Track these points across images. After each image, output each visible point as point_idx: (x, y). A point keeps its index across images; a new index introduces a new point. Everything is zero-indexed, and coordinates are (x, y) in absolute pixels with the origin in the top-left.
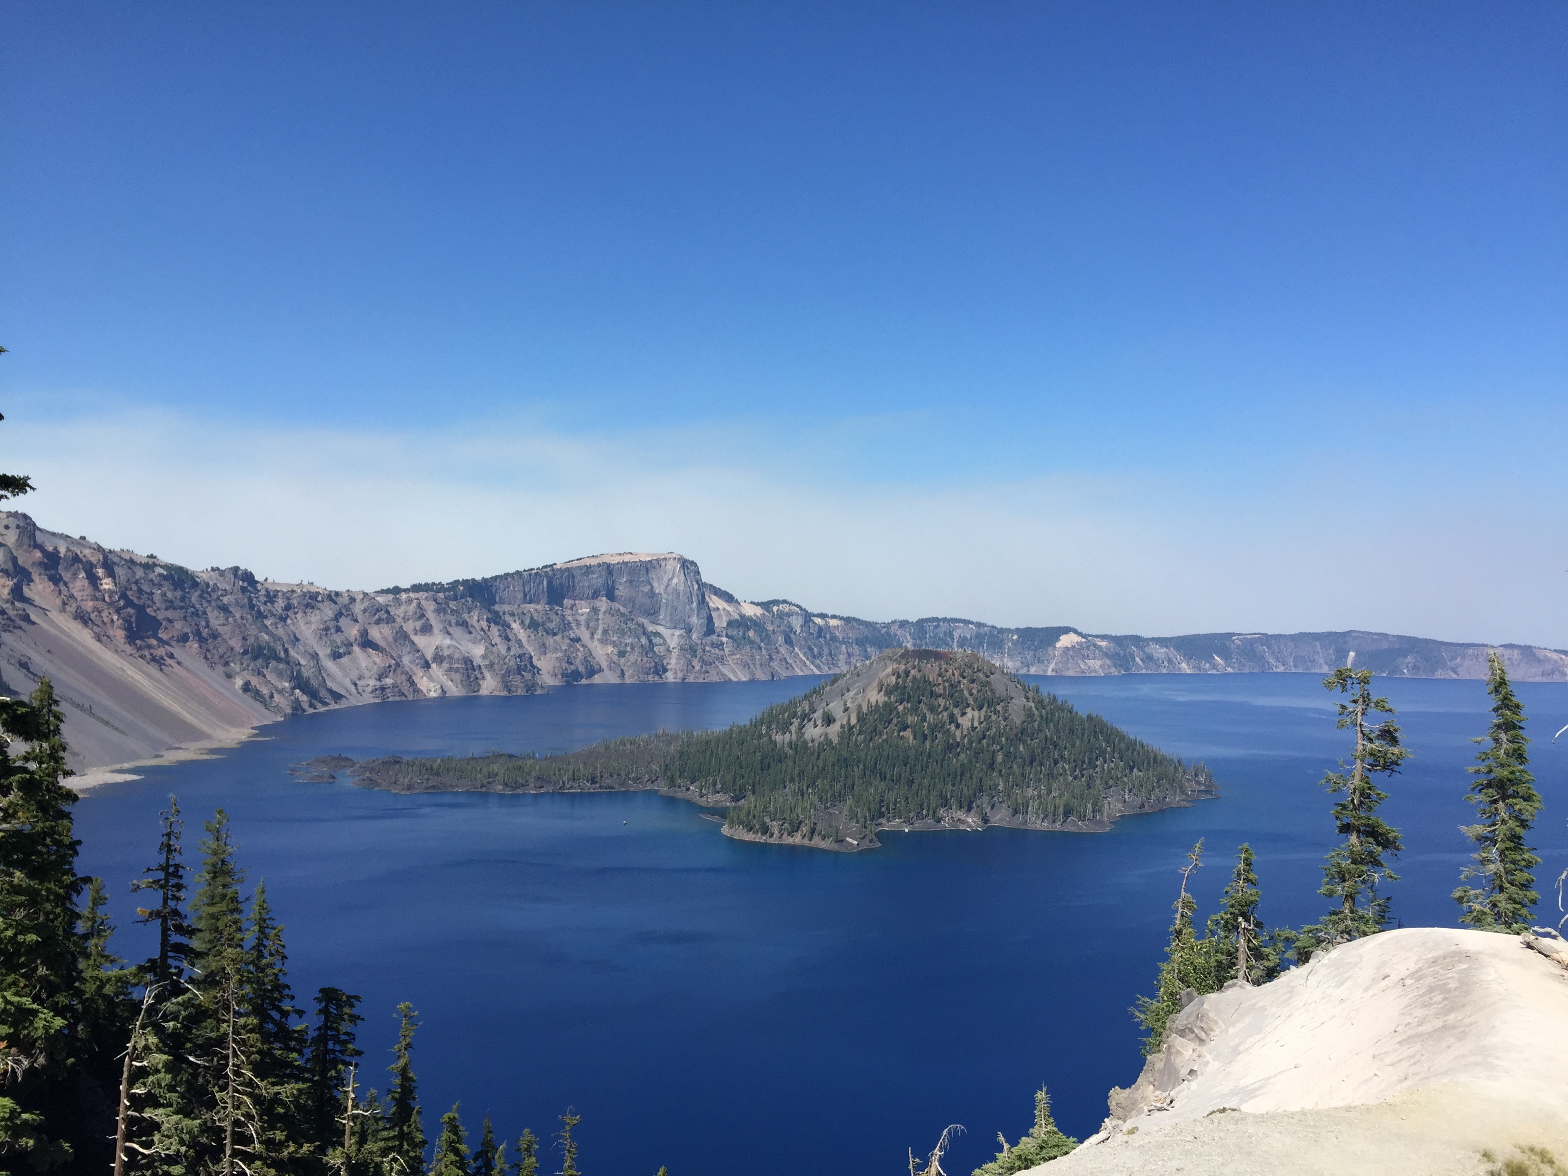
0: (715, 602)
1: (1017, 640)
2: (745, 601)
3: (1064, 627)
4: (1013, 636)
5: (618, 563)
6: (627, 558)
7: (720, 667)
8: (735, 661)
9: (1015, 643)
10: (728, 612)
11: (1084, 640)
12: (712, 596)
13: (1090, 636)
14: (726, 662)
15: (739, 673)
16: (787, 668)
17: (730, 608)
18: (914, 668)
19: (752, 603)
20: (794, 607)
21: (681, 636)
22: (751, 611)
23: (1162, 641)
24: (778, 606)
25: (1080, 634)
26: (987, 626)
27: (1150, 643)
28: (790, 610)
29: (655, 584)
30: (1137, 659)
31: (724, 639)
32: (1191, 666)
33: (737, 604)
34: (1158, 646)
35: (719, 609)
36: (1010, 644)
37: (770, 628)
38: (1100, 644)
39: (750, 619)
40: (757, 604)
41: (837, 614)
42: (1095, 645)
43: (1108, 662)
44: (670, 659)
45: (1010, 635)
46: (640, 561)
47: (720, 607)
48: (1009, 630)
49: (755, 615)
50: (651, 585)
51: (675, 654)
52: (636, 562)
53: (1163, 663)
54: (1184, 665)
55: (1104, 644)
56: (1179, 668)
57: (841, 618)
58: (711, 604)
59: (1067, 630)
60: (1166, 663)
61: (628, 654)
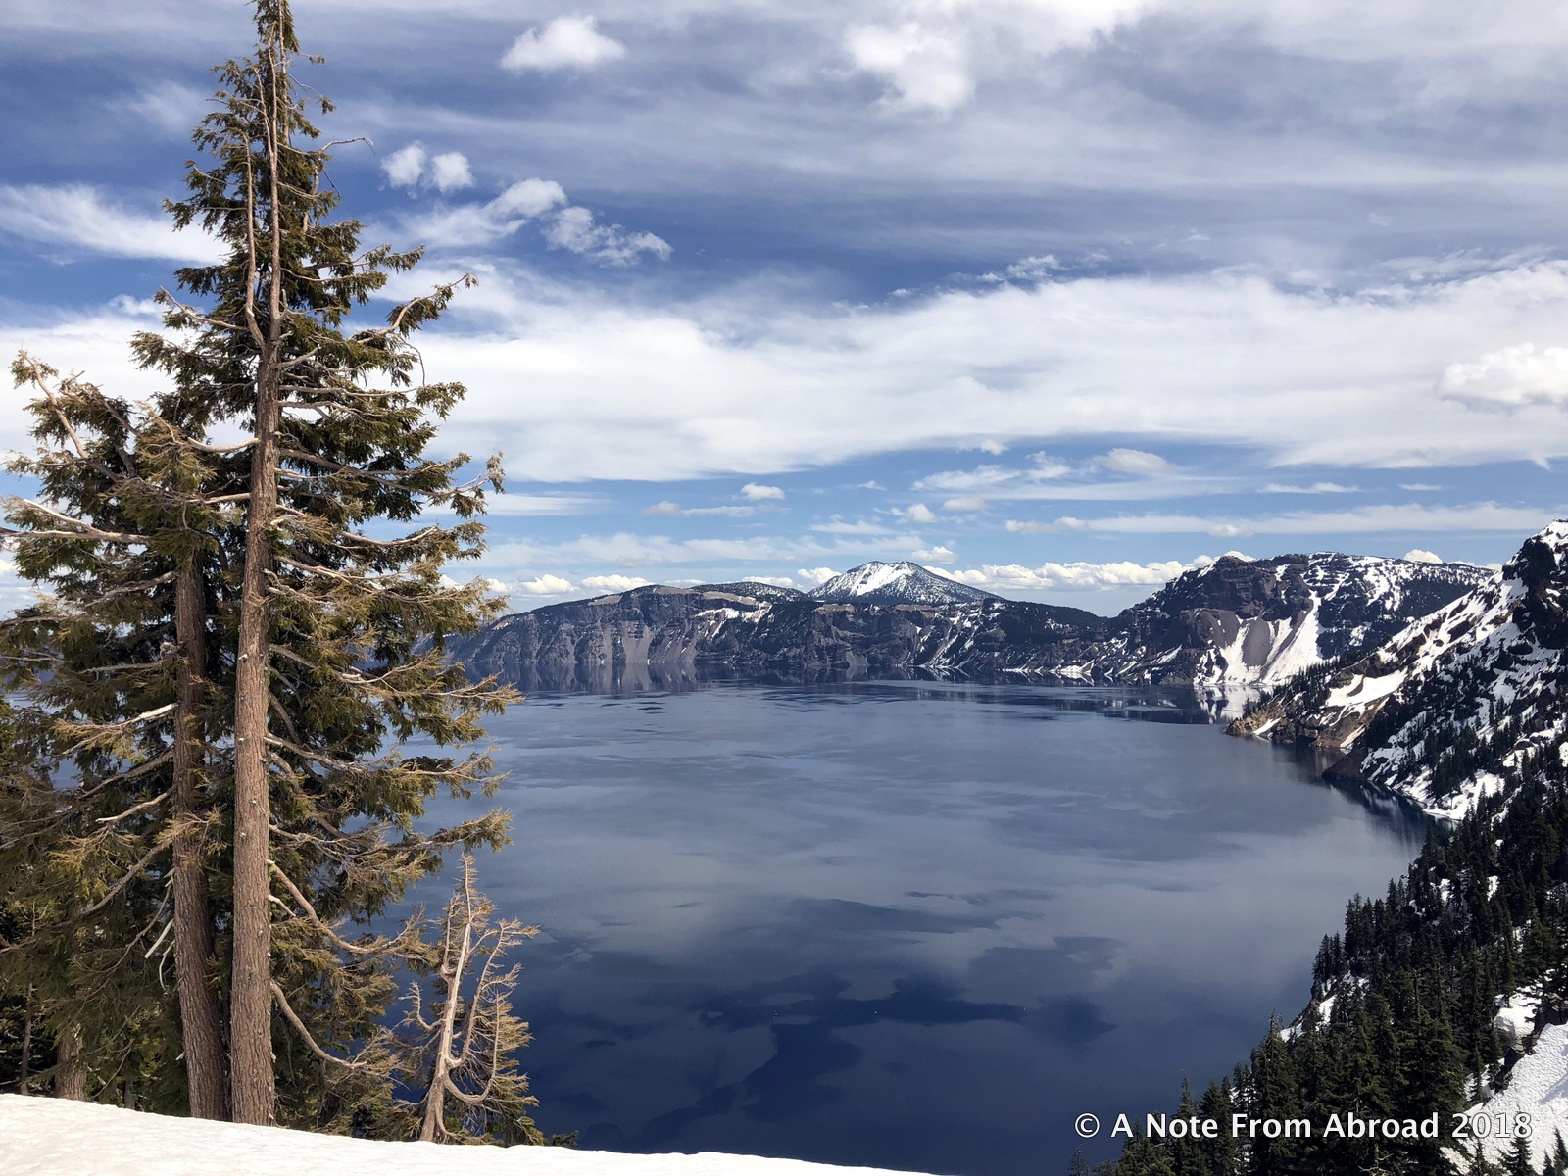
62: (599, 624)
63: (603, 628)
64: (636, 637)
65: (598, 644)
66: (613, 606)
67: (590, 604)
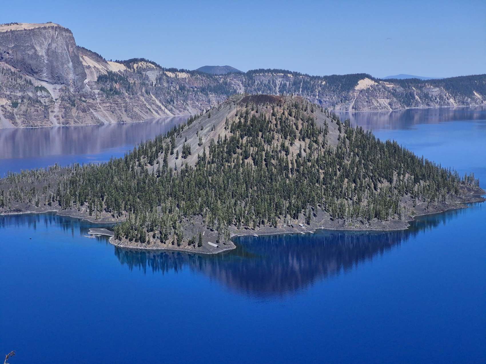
0: (88, 61)
1: (325, 85)
2: (111, 61)
3: (361, 74)
4: (321, 82)
5: (7, 32)
6: (13, 28)
7: (94, 113)
8: (106, 108)
9: (324, 88)
10: (98, 69)
11: (376, 84)
12: (84, 56)
13: (380, 80)
14: (98, 109)
15: (110, 118)
16: (147, 112)
17: (99, 66)
18: (253, 110)
19: (117, 61)
20: (150, 64)
21: (61, 90)
22: (116, 68)
23: (435, 82)
24: (137, 63)
25: (372, 79)
26: (301, 75)
27: (427, 84)
28: (147, 66)
29: (38, 48)
30: (417, 97)
31: (97, 91)
32: (457, 101)
33: (104, 63)
34: (432, 87)
35: (91, 67)
36: (320, 88)
37: (131, 81)
38: (389, 86)
39: (115, 74)
40: (121, 62)
41: (185, 69)
42: (384, 87)
43: (395, 100)
44: (54, 108)
45: (320, 82)
46: (25, 30)
47: (91, 65)
48: (318, 78)
49: (119, 71)
50: (35, 49)
51: (57, 105)
52: (21, 30)
53: (436, 99)
54: (452, 100)
55: (391, 86)
56: (448, 103)
57: (188, 72)
58: (84, 63)
59: (363, 76)
60: (438, 99)
61: (19, 105)
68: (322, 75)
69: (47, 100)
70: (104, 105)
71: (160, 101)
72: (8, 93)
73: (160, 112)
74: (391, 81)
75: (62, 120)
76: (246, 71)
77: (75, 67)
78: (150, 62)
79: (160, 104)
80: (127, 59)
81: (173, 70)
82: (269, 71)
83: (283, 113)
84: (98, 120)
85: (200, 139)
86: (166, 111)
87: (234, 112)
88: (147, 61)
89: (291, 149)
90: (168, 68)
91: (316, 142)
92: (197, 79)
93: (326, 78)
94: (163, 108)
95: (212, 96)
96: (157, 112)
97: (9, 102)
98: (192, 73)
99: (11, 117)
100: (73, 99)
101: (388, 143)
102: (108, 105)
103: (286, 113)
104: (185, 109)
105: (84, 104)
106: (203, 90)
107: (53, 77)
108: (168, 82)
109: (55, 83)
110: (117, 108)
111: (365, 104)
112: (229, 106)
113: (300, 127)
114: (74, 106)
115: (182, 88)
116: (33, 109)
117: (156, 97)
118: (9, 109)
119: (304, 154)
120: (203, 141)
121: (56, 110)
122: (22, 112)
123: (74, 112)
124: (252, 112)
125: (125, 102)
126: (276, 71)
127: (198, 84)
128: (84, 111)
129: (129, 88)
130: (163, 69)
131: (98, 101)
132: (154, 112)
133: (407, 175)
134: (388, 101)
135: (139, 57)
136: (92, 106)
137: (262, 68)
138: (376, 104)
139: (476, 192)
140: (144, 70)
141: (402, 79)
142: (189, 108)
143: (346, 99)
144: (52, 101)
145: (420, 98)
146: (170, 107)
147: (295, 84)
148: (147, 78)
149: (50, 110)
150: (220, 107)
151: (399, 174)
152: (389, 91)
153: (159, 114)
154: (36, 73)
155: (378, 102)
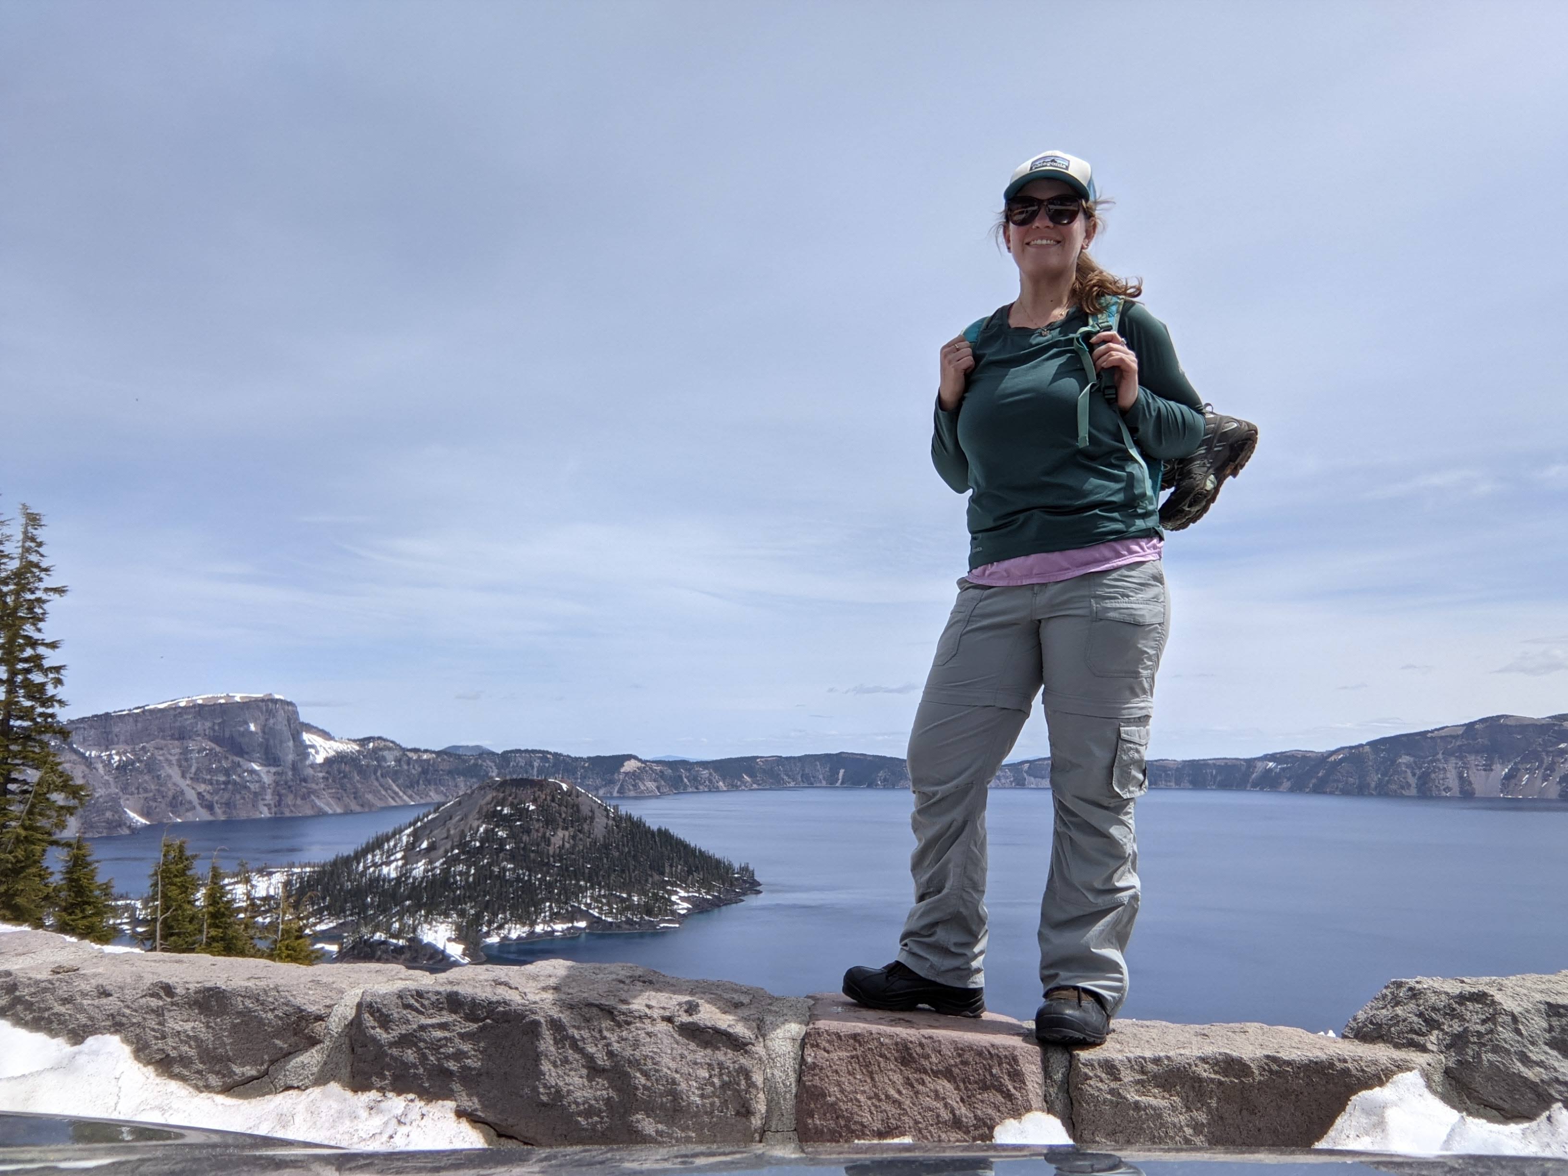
0: (312, 740)
1: (588, 768)
2: (341, 739)
3: (627, 755)
4: (585, 764)
5: (213, 705)
6: (222, 700)
7: (317, 800)
8: (331, 795)
9: (586, 770)
10: (325, 748)
11: (643, 765)
12: (308, 734)
13: (648, 761)
14: (321, 796)
15: (335, 806)
16: (381, 799)
17: (326, 745)
18: (510, 795)
19: (349, 740)
20: (389, 743)
21: (276, 773)
22: (347, 748)
23: (704, 765)
24: (374, 742)
25: (639, 760)
26: (562, 756)
27: (696, 766)
28: (385, 746)
29: (252, 724)
30: (685, 780)
31: (321, 775)
32: (727, 784)
33: (333, 742)
34: (701, 769)
35: (317, 746)
36: (583, 771)
37: (365, 762)
38: (657, 768)
39: (346, 755)
40: (355, 741)
41: (429, 748)
42: (652, 769)
43: (663, 783)
44: (265, 795)
45: (582, 763)
46: (237, 702)
47: (317, 744)
48: (581, 759)
49: (351, 751)
50: (247, 724)
52: (232, 703)
53: (705, 782)
54: (721, 784)
56: (717, 786)
57: (433, 752)
58: (307, 742)
60: (707, 782)
61: (221, 792)
62: (1440, 756)
63: (1446, 761)
64: (1485, 770)
65: (1441, 776)
66: (1455, 737)
67: (1429, 735)
68: (585, 756)
69: (257, 785)
70: (330, 791)
71: (398, 786)
72: (209, 777)
73: (397, 799)
74: (658, 762)
75: (273, 810)
76: (499, 751)
77: (295, 746)
78: (388, 741)
79: (397, 789)
80: (361, 737)
81: (416, 750)
82: (526, 751)
83: (545, 799)
84: (320, 809)
85: (448, 830)
86: (405, 797)
87: (489, 798)
88: (385, 740)
89: (553, 840)
90: (409, 747)
91: (580, 831)
92: (443, 760)
93: (589, 758)
94: (401, 794)
95: (460, 780)
96: (393, 798)
97: (209, 788)
98: (439, 753)
99: (210, 807)
100: (290, 783)
101: (659, 830)
102: (334, 791)
103: (549, 798)
104: (426, 796)
105: (305, 790)
106: (450, 772)
107: (267, 759)
108: (409, 764)
109: (270, 765)
110: (345, 795)
111: (631, 787)
112: (482, 792)
113: (564, 816)
114: (292, 792)
115: (425, 772)
116: (238, 797)
117: (394, 781)
118: (208, 796)
119: (567, 845)
120: (452, 832)
121: (268, 797)
122: (223, 801)
123: (289, 800)
124: (510, 798)
125: (355, 787)
126: (534, 751)
127: (445, 766)
128: (304, 798)
129: (361, 771)
130: (404, 750)
131: (322, 786)
132: (390, 799)
133: (679, 867)
134: (655, 784)
135: (376, 735)
136: (314, 792)
137: (518, 748)
138: (642, 788)
139: (751, 884)
140: (381, 749)
141: (671, 760)
142: (432, 794)
143: (611, 782)
144: (263, 788)
145: (689, 781)
146: (410, 792)
147: (554, 765)
148: (384, 759)
149: (260, 798)
150: (473, 792)
151: (671, 866)
152: (657, 774)
153: (395, 801)
154: (247, 753)
155: (645, 785)
